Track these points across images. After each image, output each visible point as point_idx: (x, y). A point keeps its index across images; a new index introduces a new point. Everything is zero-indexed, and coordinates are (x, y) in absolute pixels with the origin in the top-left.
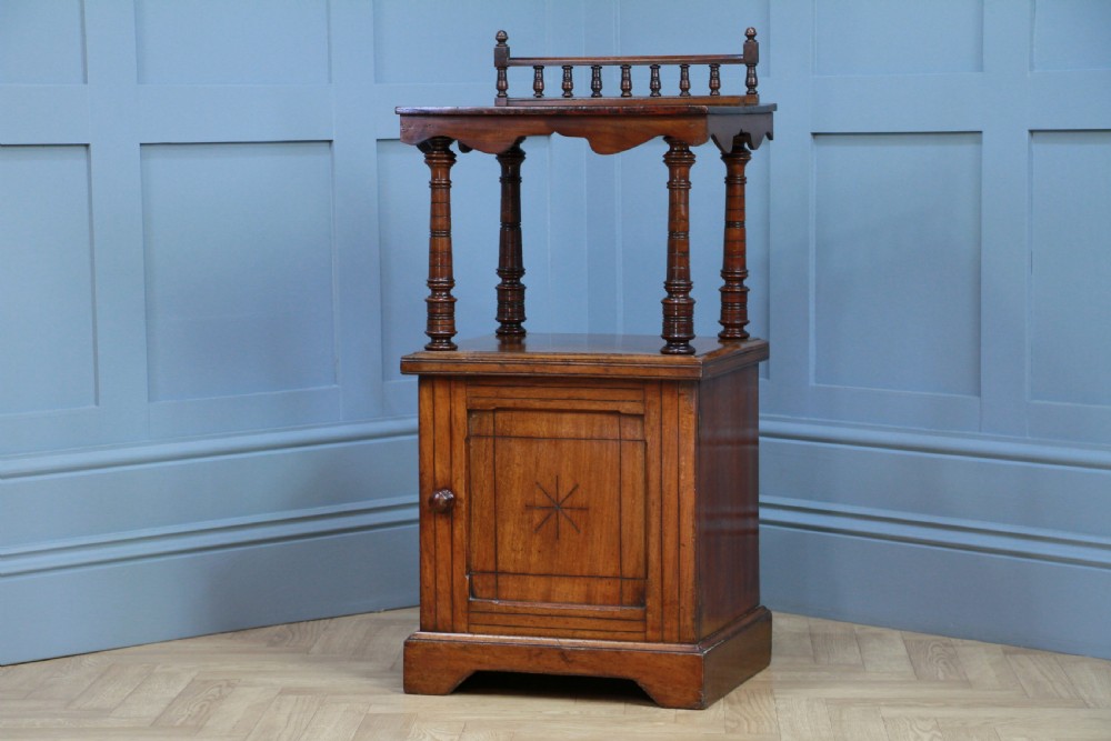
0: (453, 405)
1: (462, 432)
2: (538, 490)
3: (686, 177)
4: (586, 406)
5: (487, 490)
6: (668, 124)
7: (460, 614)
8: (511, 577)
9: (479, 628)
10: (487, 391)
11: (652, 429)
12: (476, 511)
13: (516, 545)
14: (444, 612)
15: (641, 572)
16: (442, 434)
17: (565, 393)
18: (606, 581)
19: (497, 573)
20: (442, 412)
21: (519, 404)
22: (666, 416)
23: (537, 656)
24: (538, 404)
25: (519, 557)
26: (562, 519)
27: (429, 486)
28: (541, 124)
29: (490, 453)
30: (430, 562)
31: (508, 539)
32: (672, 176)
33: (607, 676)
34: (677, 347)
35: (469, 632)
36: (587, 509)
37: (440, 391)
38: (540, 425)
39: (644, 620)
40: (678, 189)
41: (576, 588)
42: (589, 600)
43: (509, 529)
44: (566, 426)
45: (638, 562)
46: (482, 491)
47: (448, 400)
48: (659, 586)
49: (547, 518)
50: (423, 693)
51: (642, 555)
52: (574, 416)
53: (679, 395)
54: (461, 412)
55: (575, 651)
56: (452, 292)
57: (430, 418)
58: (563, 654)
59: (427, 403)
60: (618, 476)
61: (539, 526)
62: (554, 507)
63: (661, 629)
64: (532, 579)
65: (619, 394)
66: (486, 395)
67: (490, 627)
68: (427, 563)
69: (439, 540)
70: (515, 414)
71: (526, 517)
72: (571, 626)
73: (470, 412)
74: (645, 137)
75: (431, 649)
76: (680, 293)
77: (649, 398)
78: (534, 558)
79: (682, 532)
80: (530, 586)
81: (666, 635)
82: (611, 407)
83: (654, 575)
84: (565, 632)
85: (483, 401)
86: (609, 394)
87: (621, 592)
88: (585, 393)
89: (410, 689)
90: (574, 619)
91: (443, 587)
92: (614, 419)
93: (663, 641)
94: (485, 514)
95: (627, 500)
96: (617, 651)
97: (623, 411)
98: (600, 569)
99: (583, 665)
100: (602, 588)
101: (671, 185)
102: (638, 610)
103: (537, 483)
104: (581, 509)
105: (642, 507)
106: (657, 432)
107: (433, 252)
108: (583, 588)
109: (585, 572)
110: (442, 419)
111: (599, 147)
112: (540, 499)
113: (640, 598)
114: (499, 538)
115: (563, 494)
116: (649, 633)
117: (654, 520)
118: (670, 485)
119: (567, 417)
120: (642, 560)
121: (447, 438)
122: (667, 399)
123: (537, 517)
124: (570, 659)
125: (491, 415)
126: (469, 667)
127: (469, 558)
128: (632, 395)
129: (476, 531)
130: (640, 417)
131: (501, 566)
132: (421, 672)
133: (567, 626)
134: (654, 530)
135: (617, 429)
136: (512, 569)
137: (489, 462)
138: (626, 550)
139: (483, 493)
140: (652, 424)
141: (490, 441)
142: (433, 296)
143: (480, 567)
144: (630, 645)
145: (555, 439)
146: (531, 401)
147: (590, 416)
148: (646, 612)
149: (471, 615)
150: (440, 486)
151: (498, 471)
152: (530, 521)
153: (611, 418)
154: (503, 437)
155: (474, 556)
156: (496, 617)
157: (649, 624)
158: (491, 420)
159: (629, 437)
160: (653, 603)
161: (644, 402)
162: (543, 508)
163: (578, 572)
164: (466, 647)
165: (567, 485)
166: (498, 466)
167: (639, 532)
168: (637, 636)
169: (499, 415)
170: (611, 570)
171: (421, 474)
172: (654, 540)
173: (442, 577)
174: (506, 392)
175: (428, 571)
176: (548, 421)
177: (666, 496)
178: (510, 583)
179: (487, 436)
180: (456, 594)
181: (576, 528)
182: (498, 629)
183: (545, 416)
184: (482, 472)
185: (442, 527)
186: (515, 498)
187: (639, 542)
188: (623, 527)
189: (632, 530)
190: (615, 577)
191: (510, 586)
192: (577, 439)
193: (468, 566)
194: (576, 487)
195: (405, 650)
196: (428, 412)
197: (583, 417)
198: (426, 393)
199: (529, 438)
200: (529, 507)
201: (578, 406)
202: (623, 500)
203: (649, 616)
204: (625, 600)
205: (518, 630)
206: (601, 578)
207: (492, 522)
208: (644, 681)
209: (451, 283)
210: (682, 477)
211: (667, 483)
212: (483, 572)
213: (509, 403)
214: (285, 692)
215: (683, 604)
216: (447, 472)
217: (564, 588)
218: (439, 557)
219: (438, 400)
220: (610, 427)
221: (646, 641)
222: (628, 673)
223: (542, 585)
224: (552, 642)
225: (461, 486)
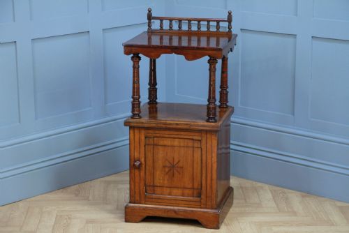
0: (140, 135)
1: (143, 143)
2: (167, 162)
3: (214, 68)
4: (182, 137)
5: (151, 161)
6: (210, 52)
7: (142, 199)
8: (158, 188)
9: (148, 203)
10: (151, 131)
11: (204, 144)
12: (147, 167)
13: (160, 178)
14: (138, 198)
15: (200, 187)
16: (137, 144)
17: (176, 133)
18: (188, 189)
19: (154, 186)
20: (137, 137)
21: (162, 135)
22: (208, 140)
23: (167, 212)
24: (167, 136)
25: (161, 181)
26: (175, 171)
27: (133, 160)
28: (169, 50)
29: (152, 150)
30: (133, 183)
31: (157, 176)
32: (210, 67)
34: (211, 120)
35: (145, 204)
36: (183, 168)
37: (136, 131)
38: (168, 142)
39: (201, 202)
40: (212, 71)
41: (179, 191)
42: (183, 195)
43: (158, 173)
44: (176, 142)
46: (149, 161)
48: (205, 192)
49: (170, 170)
50: (131, 222)
51: (200, 182)
52: (179, 140)
53: (212, 135)
54: (143, 138)
55: (179, 211)
56: (140, 100)
57: (133, 140)
58: (175, 211)
59: (132, 134)
60: (192, 158)
61: (167, 173)
62: (172, 167)
63: (206, 204)
64: (165, 188)
65: (193, 134)
67: (152, 203)
69: (136, 176)
71: (163, 170)
73: (146, 137)
74: (203, 56)
75: (134, 209)
76: (212, 103)
77: (203, 135)
78: (166, 182)
80: (165, 190)
81: (207, 206)
82: (191, 137)
83: (204, 189)
84: (175, 205)
85: (150, 134)
86: (190, 134)
87: (193, 193)
88: (182, 133)
89: (127, 221)
90: (178, 201)
91: (137, 191)
92: (192, 141)
93: (206, 208)
94: (150, 168)
95: (195, 165)
96: (192, 211)
97: (195, 139)
98: (187, 186)
99: (182, 215)
100: (187, 192)
101: (210, 70)
102: (199, 199)
103: (167, 160)
104: (181, 168)
105: (200, 168)
107: (134, 88)
108: (181, 191)
109: (182, 186)
110: (137, 139)
111: (188, 58)
112: (168, 164)
113: (199, 195)
114: (155, 176)
115: (175, 163)
116: (202, 206)
117: (204, 172)
118: (209, 162)
119: (177, 140)
120: (200, 184)
122: (208, 136)
123: (167, 170)
124: (177, 213)
125: (152, 138)
126: (145, 215)
127: (145, 182)
128: (197, 134)
129: (147, 173)
130: (200, 141)
131: (155, 184)
132: (130, 216)
133: (177, 203)
134: (204, 175)
135: (192, 144)
136: (158, 185)
137: (152, 152)
138: (195, 181)
139: (150, 163)
141: (152, 146)
142: (134, 101)
143: (149, 184)
144: (196, 209)
145: (173, 146)
146: (165, 135)
147: (184, 140)
149: (146, 199)
150: (136, 160)
152: (165, 171)
153: (190, 141)
154: (156, 145)
155: (147, 181)
156: (154, 200)
158: (152, 140)
159: (196, 146)
160: (202, 197)
161: (201, 136)
162: (169, 167)
163: (180, 187)
164: (145, 209)
165: (176, 161)
166: (154, 154)
167: (199, 175)
168: (198, 206)
169: (155, 139)
170: (190, 186)
171: (130, 156)
172: (204, 178)
173: (137, 188)
174: (157, 132)
175: (132, 185)
176: (171, 141)
177: (208, 165)
180: (141, 193)
181: (179, 173)
182: (154, 203)
183: (170, 139)
184: (150, 155)
185: (137, 172)
186: (160, 164)
188: (194, 174)
189: (197, 175)
190: (191, 188)
191: (158, 190)
192: (180, 147)
193: (145, 184)
194: (179, 161)
195: (125, 209)
196: (132, 137)
197: (181, 140)
198: (132, 132)
199: (165, 146)
200: (164, 167)
201: (179, 136)
203: (202, 200)
204: (195, 195)
205: (160, 204)
207: (153, 171)
208: (200, 220)
209: (139, 97)
210: (213, 159)
212: (150, 186)
213: (158, 135)
214: (88, 222)
216: (139, 155)
217: (175, 191)
218: (136, 181)
219: (136, 134)
220: (190, 143)
221: (201, 208)
222: (196, 218)
223: (168, 190)
224: (172, 208)
225: (143, 160)
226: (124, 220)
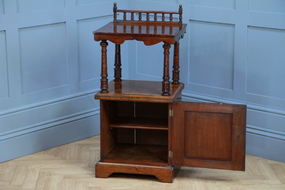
3: (168, 51)
6: (165, 39)
23: (130, 169)
28: (131, 37)
32: (165, 51)
33: (148, 174)
34: (166, 94)
40: (166, 54)
50: (100, 178)
55: (140, 168)
56: (107, 78)
58: (136, 169)
74: (159, 41)
75: (102, 167)
76: (167, 80)
89: (97, 177)
96: (150, 168)
99: (142, 172)
101: (164, 53)
107: (102, 68)
111: (146, 44)
124: (138, 170)
126: (112, 172)
132: (100, 173)
142: (102, 79)
144: (154, 167)
164: (112, 167)
195: (96, 167)
208: (157, 176)
209: (107, 75)
214: (65, 177)
222: (153, 174)
224: (134, 166)
226: (95, 176)
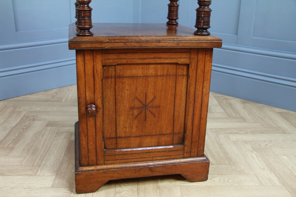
0: (95, 63)
1: (100, 76)
2: (136, 100)
4: (162, 61)
5: (112, 103)
7: (100, 157)
8: (123, 139)
9: (109, 162)
10: (113, 56)
11: (193, 70)
12: (106, 112)
13: (126, 125)
14: (93, 158)
15: (182, 130)
17: (153, 56)
18: (166, 136)
19: (116, 138)
20: (89, 67)
21: (129, 61)
22: (200, 63)
23: (139, 171)
24: (139, 61)
25: (127, 130)
26: (148, 112)
27: (83, 103)
29: (113, 85)
30: (85, 137)
31: (122, 123)
33: (169, 174)
34: (202, 32)
35: (105, 164)
36: (159, 107)
37: (88, 58)
38: (138, 71)
39: (184, 150)
41: (153, 140)
42: (159, 145)
43: (122, 119)
44: (151, 71)
45: (181, 127)
46: (109, 103)
47: (92, 61)
48: (191, 136)
49: (140, 113)
51: (183, 123)
52: (155, 66)
53: (206, 54)
54: (99, 67)
55: (155, 167)
57: (82, 70)
58: (150, 169)
59: (81, 63)
60: (174, 91)
61: (137, 116)
62: (144, 106)
63: (191, 152)
64: (133, 139)
65: (179, 55)
66: (112, 59)
67: (115, 161)
68: (84, 138)
69: (89, 127)
70: (125, 66)
71: (131, 112)
72: (152, 156)
73: (103, 66)
75: (89, 174)
77: (192, 56)
78: (134, 130)
79: (202, 113)
80: (132, 141)
81: (192, 154)
82: (174, 61)
83: (188, 132)
84: (149, 159)
85: (111, 61)
86: (174, 55)
87: (173, 139)
88: (162, 55)
89: (78, 192)
90: (153, 153)
91: (92, 147)
92: (175, 66)
93: (191, 157)
94: (111, 113)
95: (178, 102)
97: (179, 63)
98: (164, 131)
99: (159, 172)
100: (164, 139)
102: (180, 146)
103: (136, 97)
104: (156, 107)
105: (184, 104)
106: (195, 71)
108: (156, 140)
109: (157, 133)
110: (89, 70)
112: (137, 104)
113: (182, 141)
114: (118, 123)
115: (148, 101)
116: (185, 155)
117: (191, 110)
118: (199, 95)
119: (152, 67)
120: (183, 126)
121: (92, 80)
122: (200, 56)
123: (136, 112)
124: (153, 170)
125: (114, 67)
126: (107, 180)
127: (103, 133)
128: (184, 55)
129: (106, 121)
130: (188, 66)
131: (118, 135)
132: (84, 184)
133: (150, 156)
135: (175, 71)
136: (124, 136)
137: (113, 89)
138: (176, 122)
139: (109, 105)
140: (193, 68)
141: (113, 80)
143: (108, 136)
144: (178, 161)
145: (146, 77)
146: (136, 60)
147: (163, 65)
148: (184, 147)
149: (105, 157)
150: (89, 102)
151: (117, 93)
152: (133, 114)
153: (172, 66)
154: (120, 77)
155: (106, 132)
156: (117, 157)
157: (185, 151)
158: (113, 70)
159: (180, 73)
160: (187, 142)
161: (190, 59)
162: (138, 108)
163: (154, 134)
164: (106, 172)
165: (150, 97)
166: (117, 91)
168: (180, 156)
169: (118, 67)
170: (169, 131)
171: (79, 98)
172: (190, 118)
173: (91, 143)
174: (123, 56)
175: (84, 141)
176: (142, 68)
177: (197, 99)
178: (123, 142)
179: (111, 77)
180: (98, 149)
181: (154, 115)
182: (118, 161)
183: (141, 66)
184: (109, 94)
185: (90, 121)
186: (125, 105)
187: (182, 119)
188: (175, 113)
189: (179, 114)
190: (170, 134)
192: (156, 76)
193: (103, 137)
194: (155, 97)
195: (75, 176)
196: (81, 68)
197: (159, 66)
198: (80, 59)
199: (132, 77)
200: (132, 108)
201: (158, 61)
202: (176, 102)
203: (186, 148)
204: (174, 142)
205: (128, 160)
206: (164, 135)
207: (114, 116)
208: (184, 174)
210: (204, 91)
211: (197, 93)
212: (110, 138)
213: (124, 61)
215: (200, 142)
216: (93, 96)
217: (147, 141)
218: (90, 134)
219: (87, 62)
220: (172, 70)
221: (184, 158)
222: (178, 172)
223: (138, 140)
224: (145, 164)
225: (99, 102)
226: (74, 190)
